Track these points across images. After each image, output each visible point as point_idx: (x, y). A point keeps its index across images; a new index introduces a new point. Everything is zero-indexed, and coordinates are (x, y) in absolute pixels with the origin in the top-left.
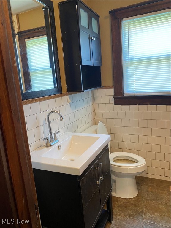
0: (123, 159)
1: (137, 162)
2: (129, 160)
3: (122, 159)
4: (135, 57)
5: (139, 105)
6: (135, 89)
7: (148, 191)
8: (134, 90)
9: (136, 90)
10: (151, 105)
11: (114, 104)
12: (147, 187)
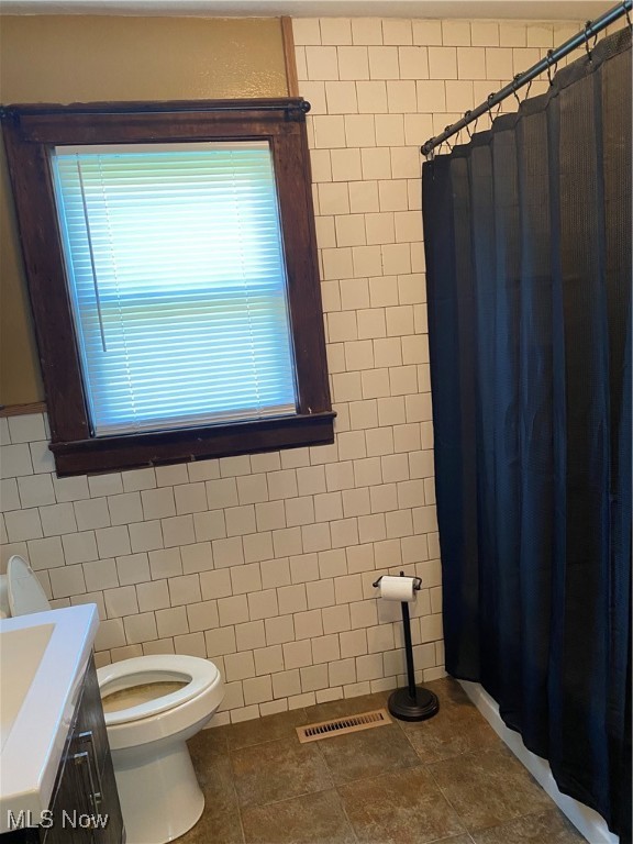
0: (127, 690)
1: (188, 683)
2: (151, 685)
3: (120, 692)
4: (120, 290)
5: (157, 464)
6: (134, 409)
7: (235, 778)
8: (131, 412)
9: (138, 412)
10: (198, 459)
11: (54, 475)
12: (227, 762)
